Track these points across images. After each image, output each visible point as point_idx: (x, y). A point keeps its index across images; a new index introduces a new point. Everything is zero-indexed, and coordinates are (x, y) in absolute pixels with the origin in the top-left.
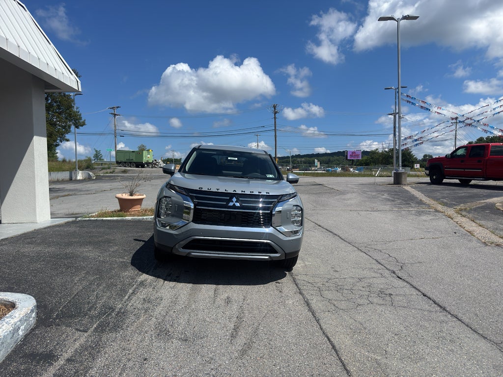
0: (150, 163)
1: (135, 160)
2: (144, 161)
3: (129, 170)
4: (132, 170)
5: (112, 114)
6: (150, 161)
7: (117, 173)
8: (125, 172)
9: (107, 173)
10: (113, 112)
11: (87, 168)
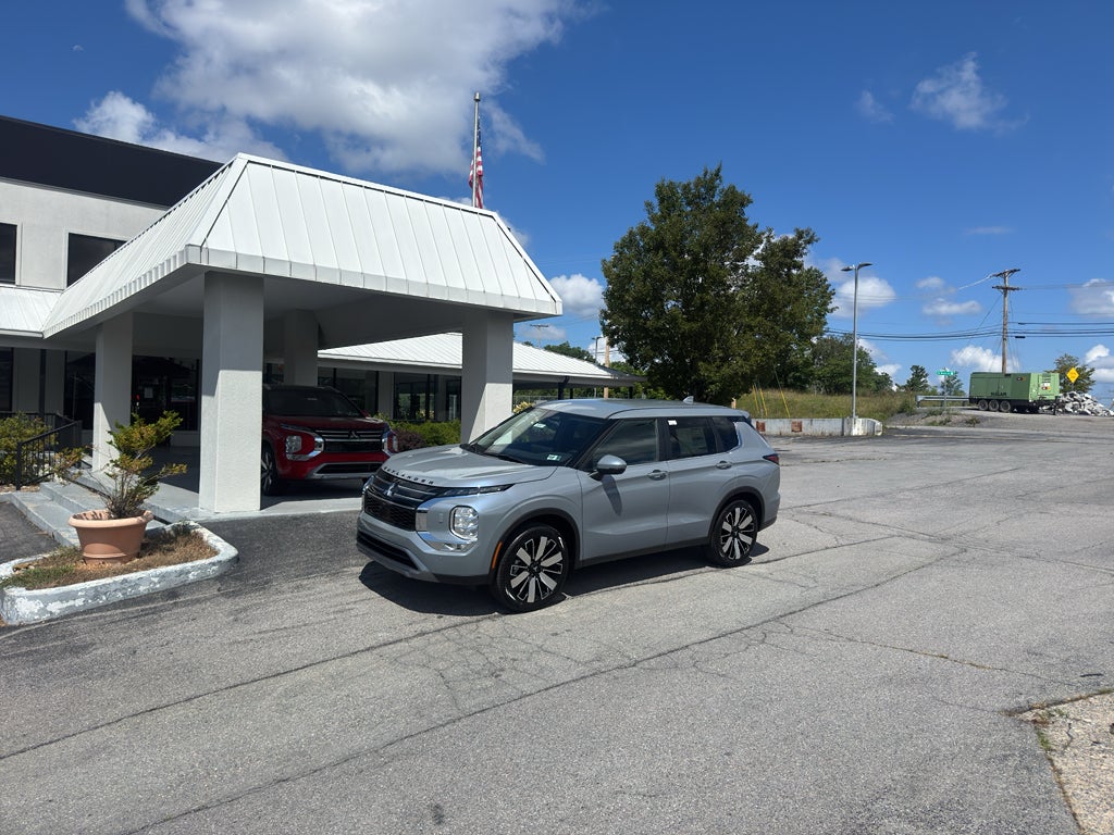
0: (1048, 402)
1: (1009, 396)
2: (1033, 395)
3: (986, 419)
4: (992, 418)
5: (998, 287)
6: (1048, 398)
7: (955, 424)
8: (973, 422)
9: (933, 424)
10: (1002, 284)
11: (899, 412)
